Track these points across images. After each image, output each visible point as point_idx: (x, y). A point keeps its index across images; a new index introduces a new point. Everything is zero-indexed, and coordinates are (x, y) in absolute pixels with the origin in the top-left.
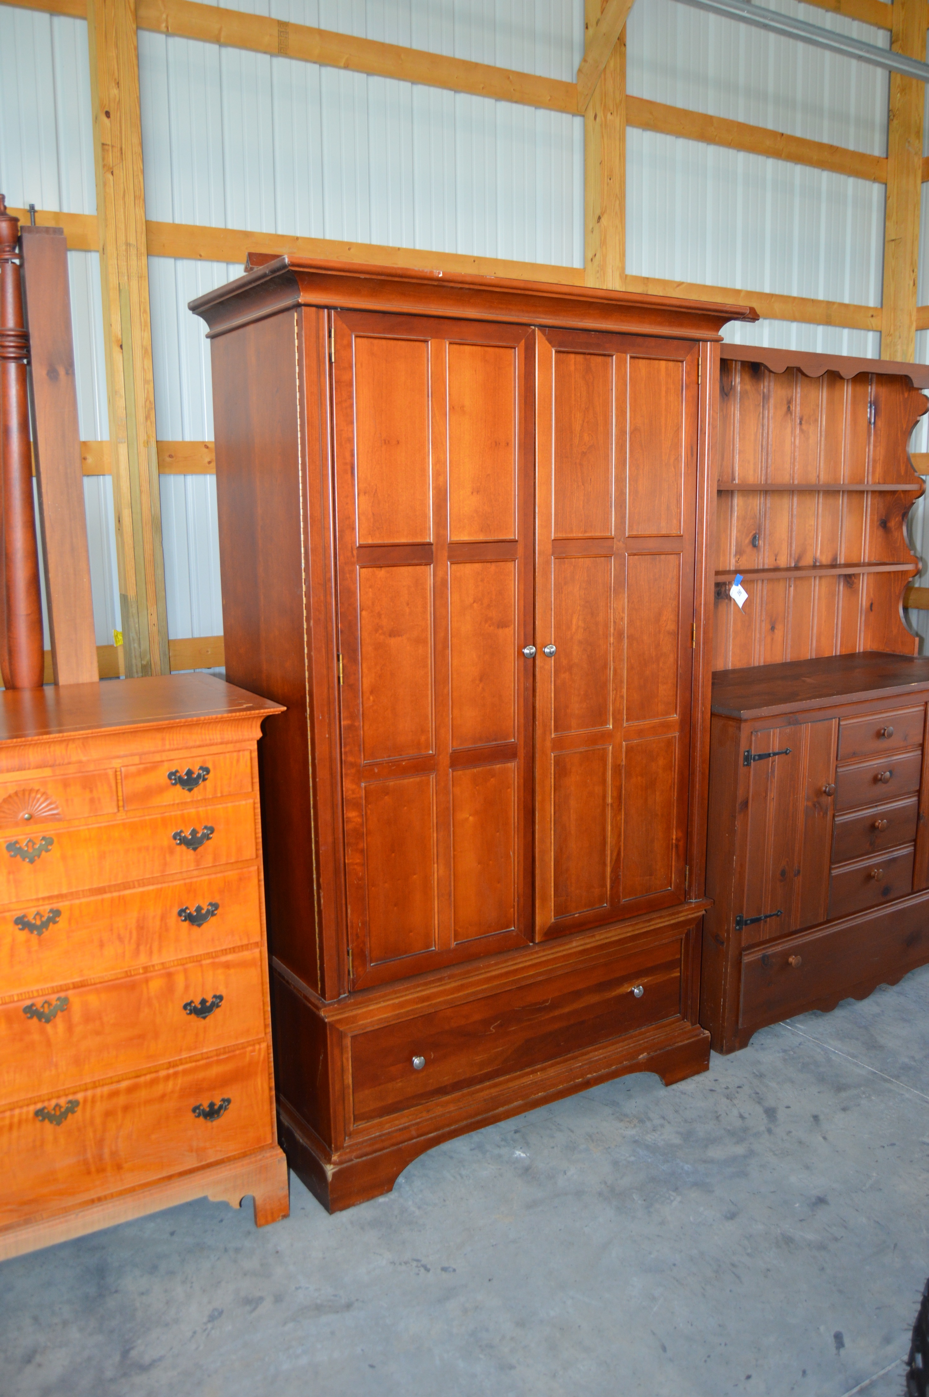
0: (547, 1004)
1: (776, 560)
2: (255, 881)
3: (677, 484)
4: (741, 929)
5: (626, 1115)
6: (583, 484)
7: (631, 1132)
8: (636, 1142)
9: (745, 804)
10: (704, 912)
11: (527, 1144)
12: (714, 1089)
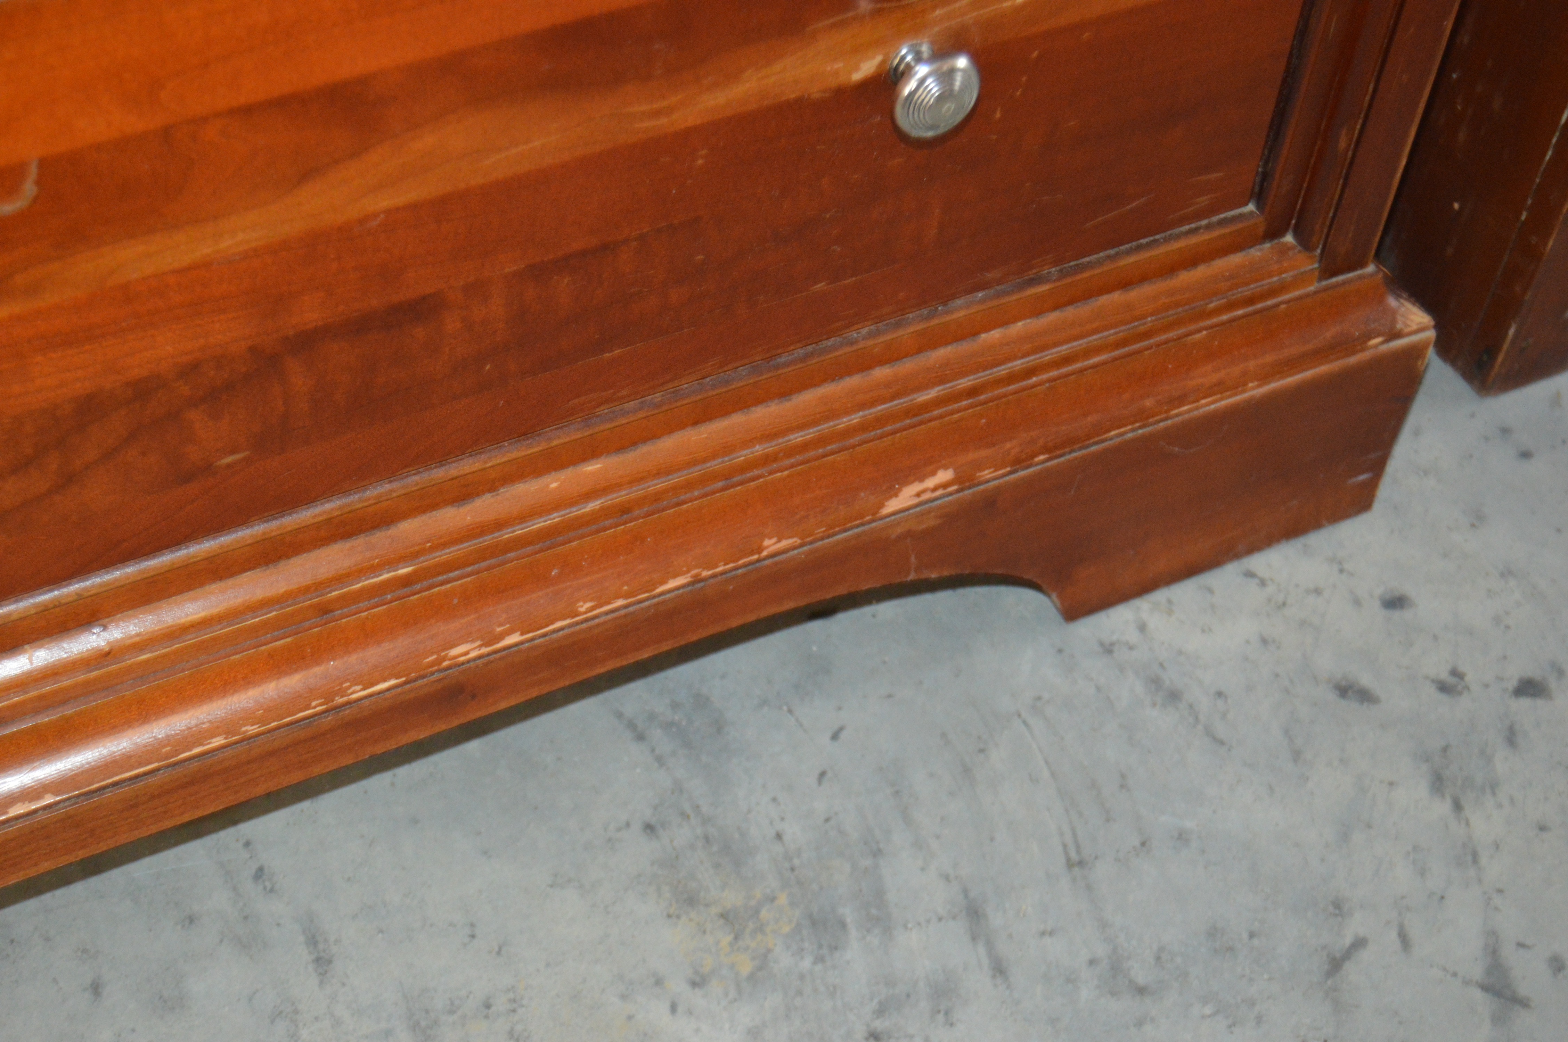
12: (1366, 680)
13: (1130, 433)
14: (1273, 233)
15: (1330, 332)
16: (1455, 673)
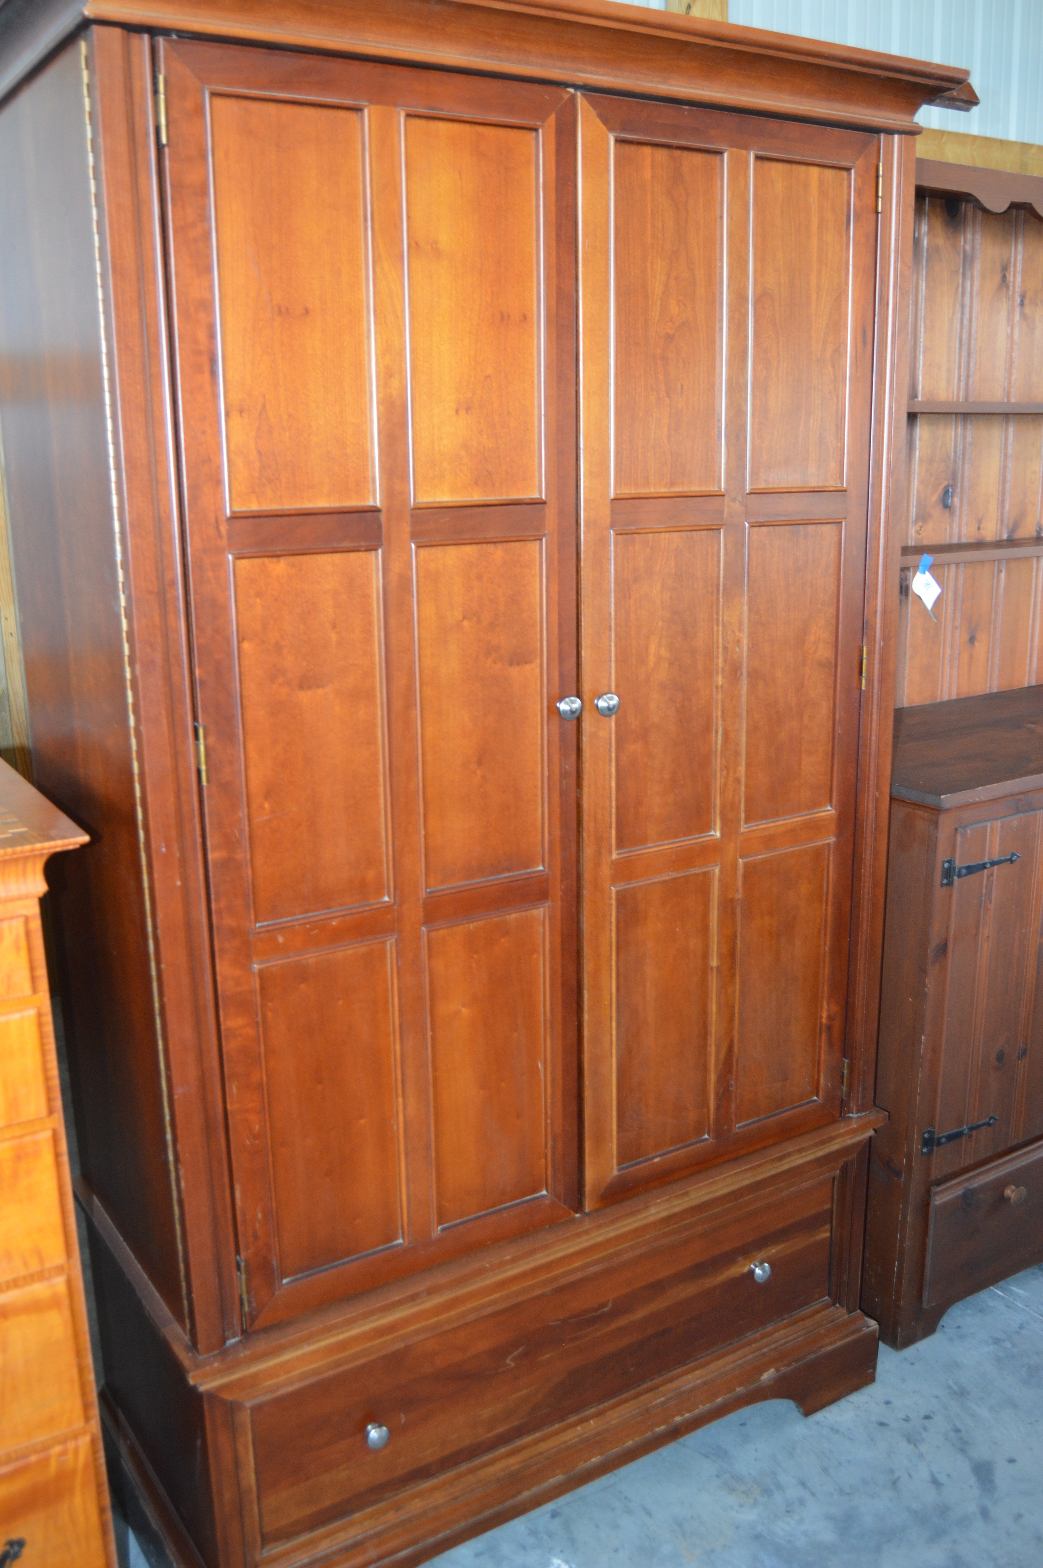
0: (605, 1309)
1: (979, 529)
2: (48, 1158)
3: (837, 397)
4: (930, 1152)
5: (739, 1479)
6: (668, 396)
7: (749, 1516)
8: (757, 1537)
9: (943, 949)
10: (871, 1133)
11: (572, 1541)
12: (885, 1421)
13: (813, 1356)
14: (834, 1304)
15: (853, 1328)
16: (908, 1417)
